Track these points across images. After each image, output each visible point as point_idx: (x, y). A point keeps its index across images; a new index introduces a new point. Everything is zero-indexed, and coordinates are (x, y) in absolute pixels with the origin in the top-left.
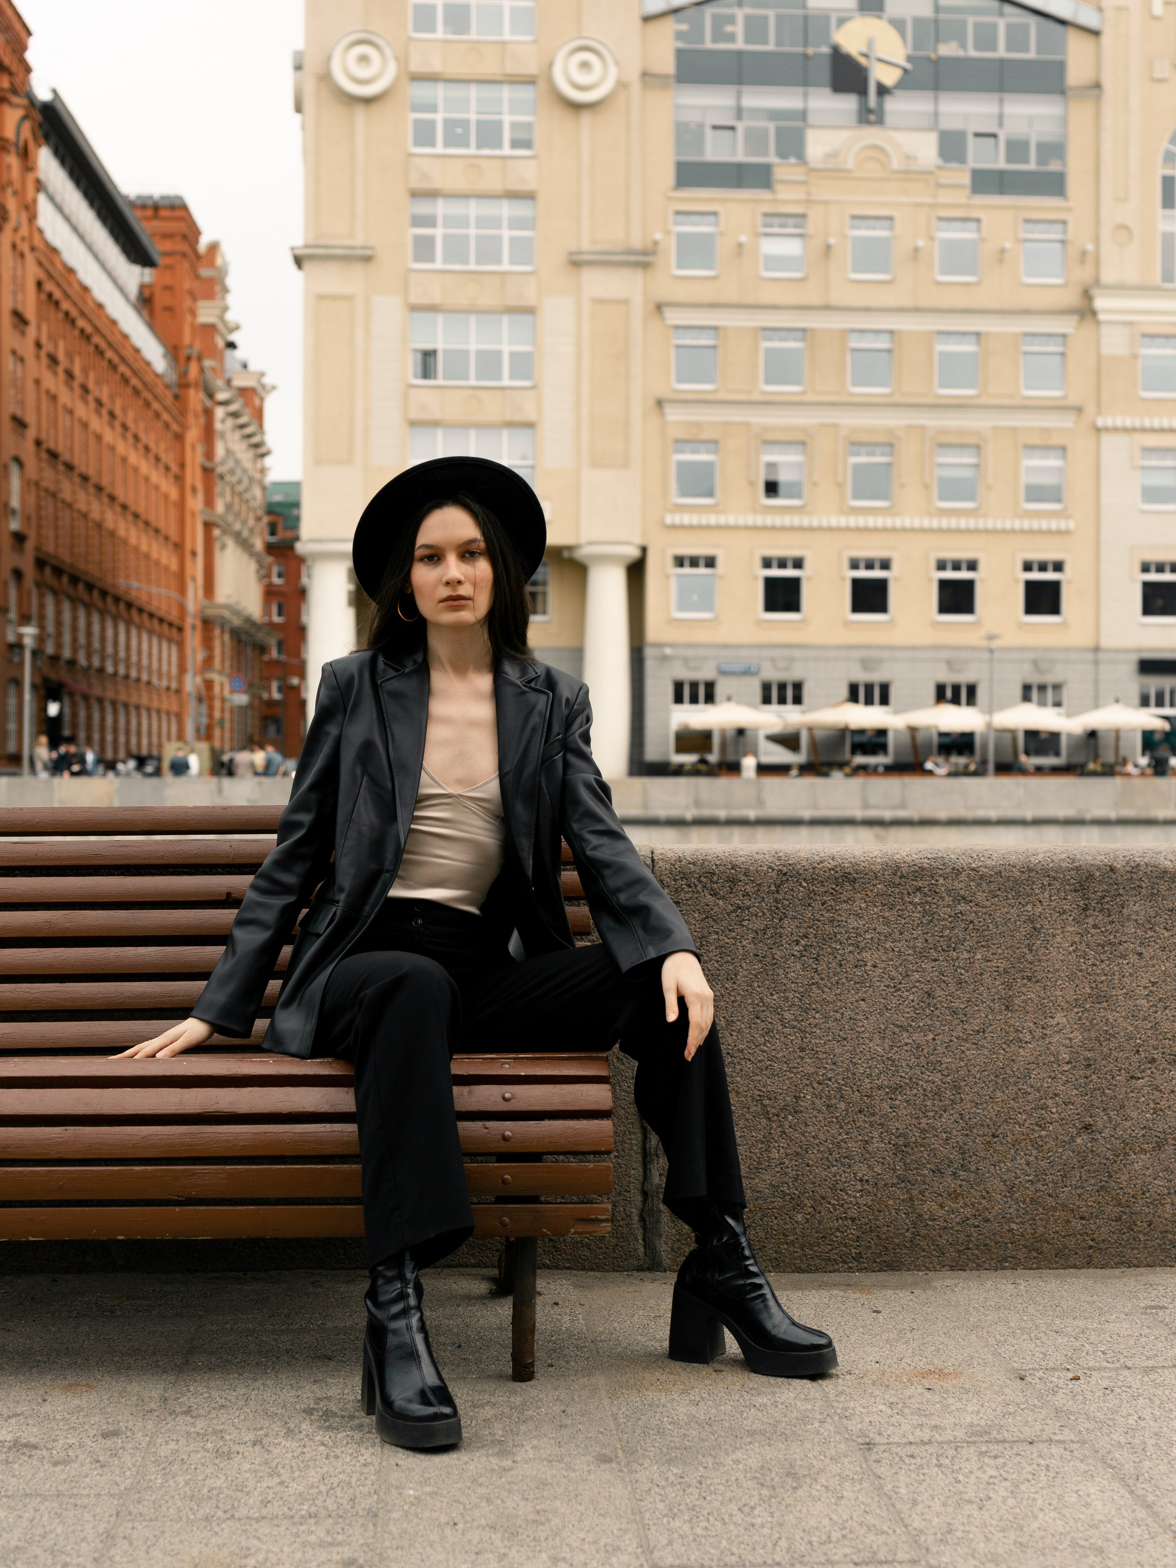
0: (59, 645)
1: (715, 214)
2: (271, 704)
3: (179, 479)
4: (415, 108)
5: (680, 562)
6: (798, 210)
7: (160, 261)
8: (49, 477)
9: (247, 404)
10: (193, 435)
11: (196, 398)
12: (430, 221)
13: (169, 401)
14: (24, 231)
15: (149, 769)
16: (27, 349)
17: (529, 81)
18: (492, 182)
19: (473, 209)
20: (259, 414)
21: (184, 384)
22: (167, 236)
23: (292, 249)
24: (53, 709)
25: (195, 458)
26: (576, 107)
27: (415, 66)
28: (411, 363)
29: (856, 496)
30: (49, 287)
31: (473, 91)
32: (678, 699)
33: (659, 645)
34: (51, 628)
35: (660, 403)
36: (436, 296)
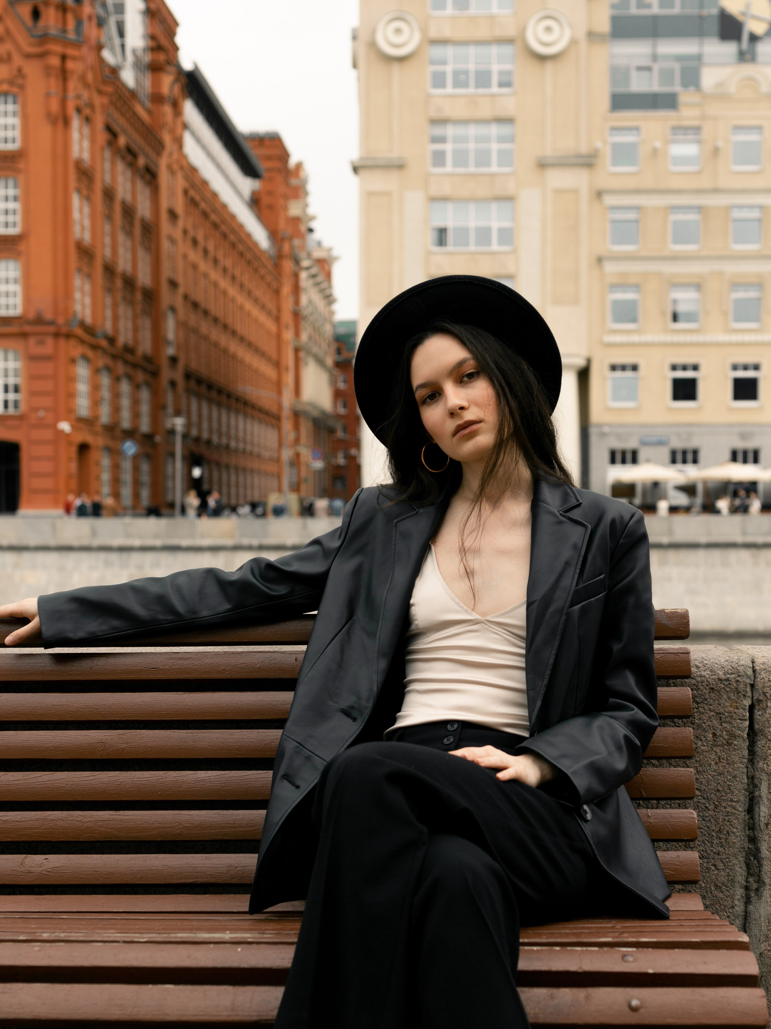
0: (200, 429)
1: (637, 129)
2: (338, 467)
3: (277, 319)
4: (432, 62)
5: (614, 368)
6: (695, 123)
7: (265, 174)
8: (193, 319)
9: (323, 268)
10: (286, 289)
11: (288, 266)
12: (442, 140)
13: (270, 267)
14: (175, 156)
15: (259, 510)
16: (178, 234)
17: (510, 41)
18: (485, 111)
19: (472, 131)
20: (329, 276)
21: (280, 256)
22: (269, 158)
23: (352, 163)
24: (197, 472)
25: (288, 305)
26: (542, 58)
27: (433, 34)
28: (431, 237)
29: (738, 319)
30: (192, 193)
31: (472, 51)
32: (613, 461)
33: (600, 426)
34: (194, 418)
35: (600, 260)
36: (447, 189)
